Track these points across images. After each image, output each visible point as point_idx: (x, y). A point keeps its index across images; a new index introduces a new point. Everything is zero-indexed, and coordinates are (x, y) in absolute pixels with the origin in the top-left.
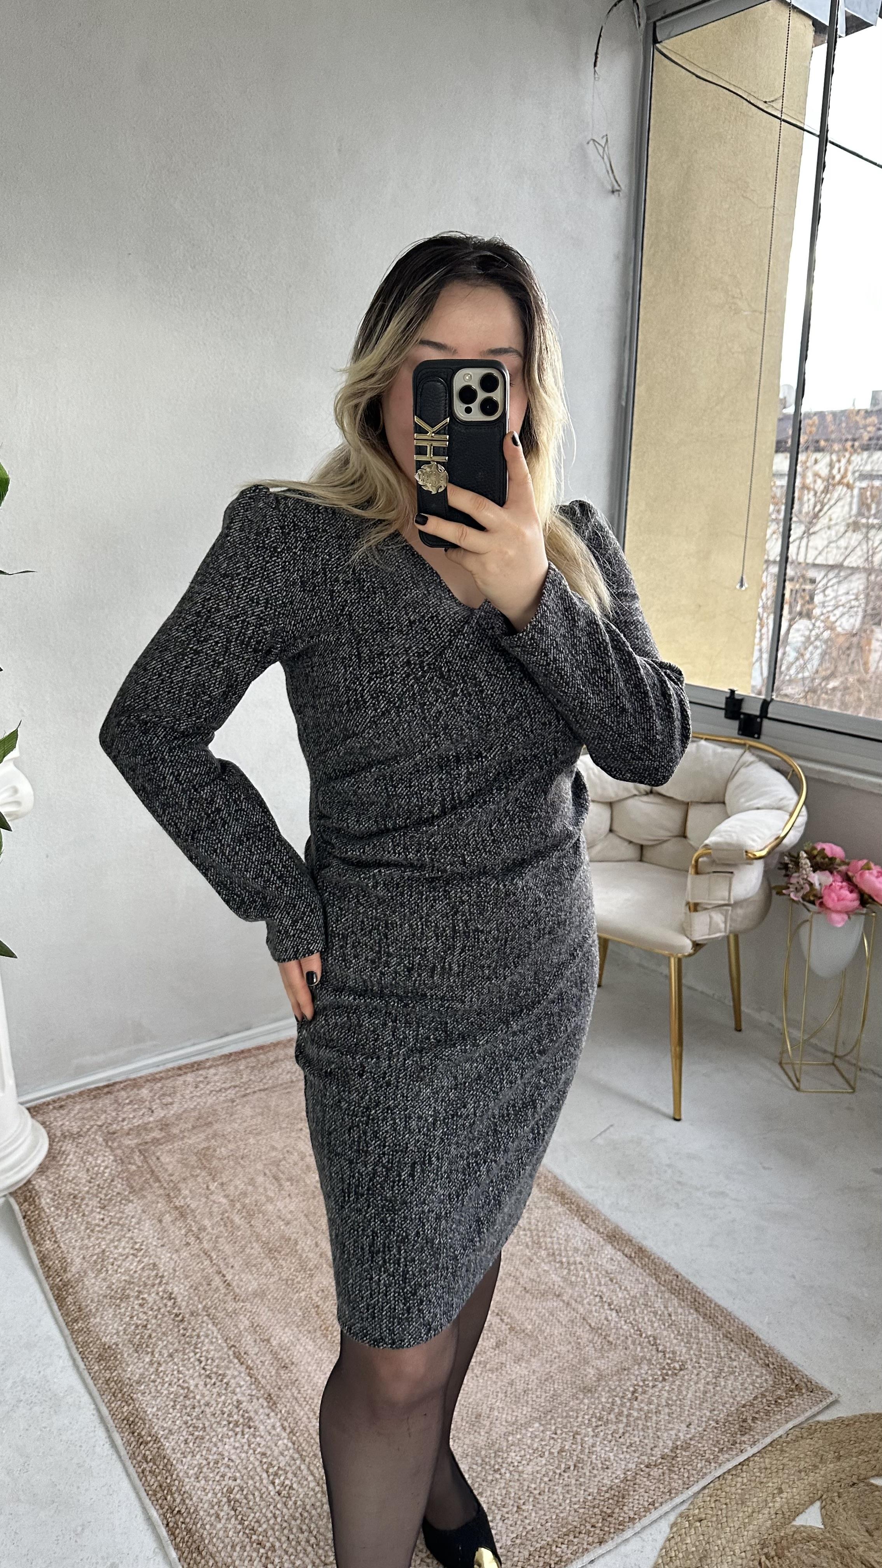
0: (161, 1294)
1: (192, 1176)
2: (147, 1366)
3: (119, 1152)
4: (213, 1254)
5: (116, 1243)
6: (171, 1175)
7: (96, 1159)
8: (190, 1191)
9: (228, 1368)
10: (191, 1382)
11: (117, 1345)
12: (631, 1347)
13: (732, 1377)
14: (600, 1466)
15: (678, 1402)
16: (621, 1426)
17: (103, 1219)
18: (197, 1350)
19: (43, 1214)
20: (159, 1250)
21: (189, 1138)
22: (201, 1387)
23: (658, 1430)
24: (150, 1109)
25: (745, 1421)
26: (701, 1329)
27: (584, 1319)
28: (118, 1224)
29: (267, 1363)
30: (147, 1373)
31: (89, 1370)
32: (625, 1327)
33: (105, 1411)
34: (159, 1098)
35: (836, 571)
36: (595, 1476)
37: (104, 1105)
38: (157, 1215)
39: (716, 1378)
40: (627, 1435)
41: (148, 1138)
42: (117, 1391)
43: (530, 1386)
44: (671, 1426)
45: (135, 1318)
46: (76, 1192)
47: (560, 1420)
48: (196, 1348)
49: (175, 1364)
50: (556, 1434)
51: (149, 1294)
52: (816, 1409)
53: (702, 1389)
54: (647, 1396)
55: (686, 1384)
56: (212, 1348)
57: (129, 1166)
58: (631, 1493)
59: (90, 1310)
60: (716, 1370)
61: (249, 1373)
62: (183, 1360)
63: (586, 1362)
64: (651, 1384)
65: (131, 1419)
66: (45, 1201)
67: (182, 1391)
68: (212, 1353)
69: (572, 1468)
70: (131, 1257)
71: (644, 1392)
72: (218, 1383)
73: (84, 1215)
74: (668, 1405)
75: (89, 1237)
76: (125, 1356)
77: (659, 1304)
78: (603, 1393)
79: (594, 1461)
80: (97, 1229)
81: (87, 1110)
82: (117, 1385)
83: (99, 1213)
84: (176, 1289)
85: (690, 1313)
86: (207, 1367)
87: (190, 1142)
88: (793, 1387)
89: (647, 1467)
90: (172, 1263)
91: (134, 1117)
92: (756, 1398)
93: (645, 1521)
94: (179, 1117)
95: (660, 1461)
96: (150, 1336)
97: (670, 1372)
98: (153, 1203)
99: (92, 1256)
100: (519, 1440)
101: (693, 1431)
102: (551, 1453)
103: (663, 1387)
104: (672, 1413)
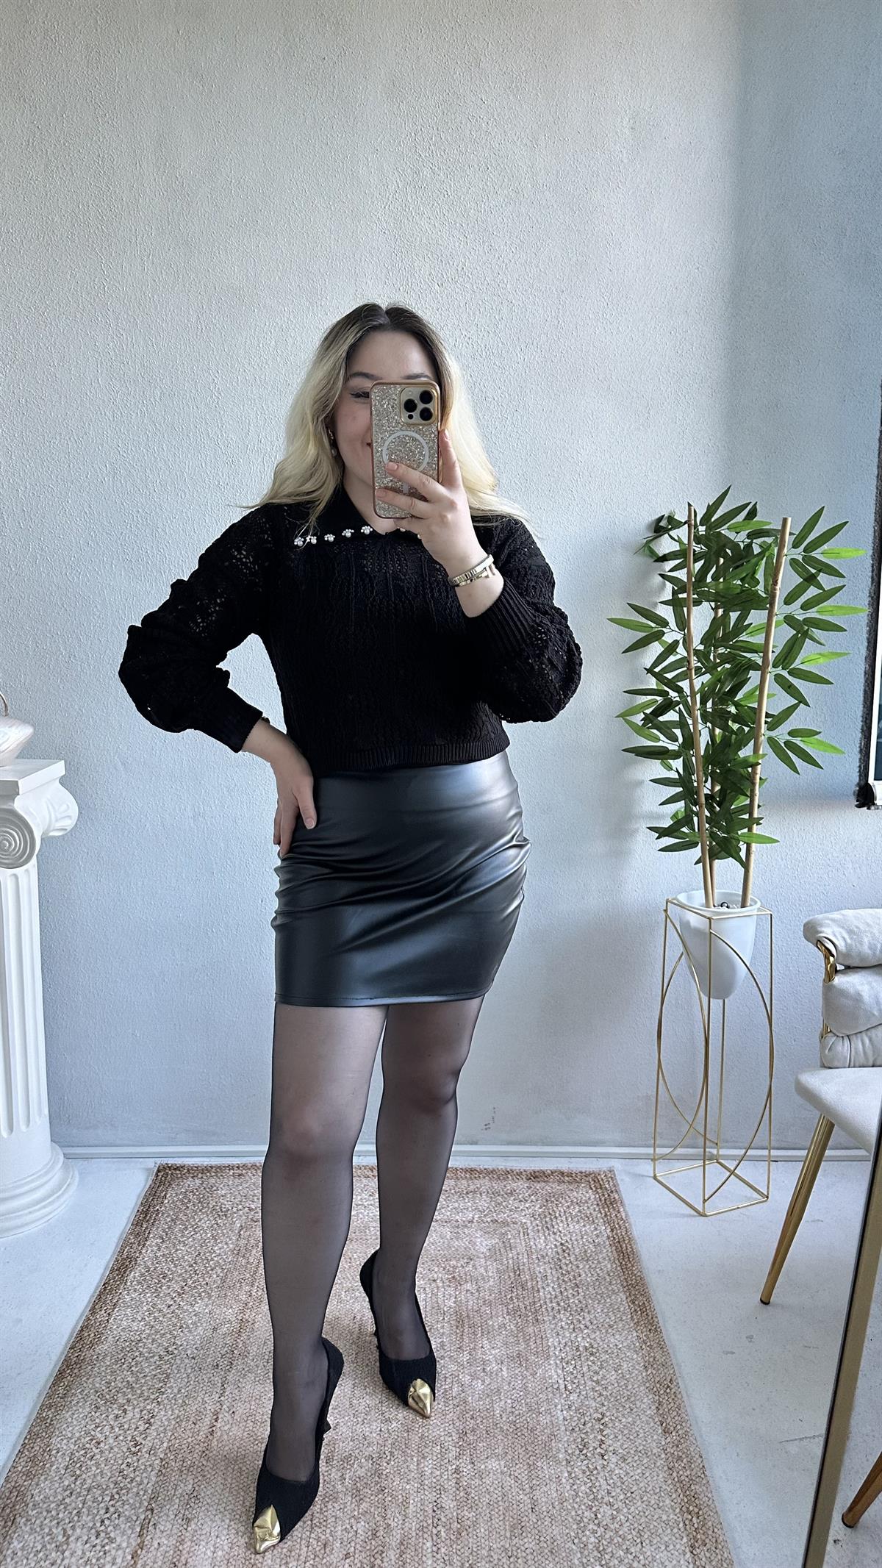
0: (145, 1412)
2: (59, 1490)
4: (229, 1388)
7: (217, 1244)
9: (123, 1533)
10: (78, 1531)
11: (58, 1452)
17: (170, 1307)
18: (117, 1497)
20: (188, 1361)
22: (79, 1544)
28: (177, 1317)
29: (164, 1547)
30: (52, 1498)
31: (15, 1466)
38: (218, 1322)
42: (11, 1505)
45: (99, 1429)
46: (170, 1272)
48: (118, 1493)
49: (84, 1501)
51: (135, 1408)
56: (131, 1501)
57: (241, 1259)
59: (72, 1401)
61: (136, 1552)
62: (94, 1501)
66: (135, 1274)
67: (60, 1538)
68: (126, 1507)
70: (156, 1358)
72: (98, 1548)
73: (157, 1296)
75: (144, 1320)
76: (54, 1467)
80: (157, 1315)
83: (173, 1298)
84: (162, 1413)
86: (107, 1522)
96: (92, 1457)
99: (126, 1341)
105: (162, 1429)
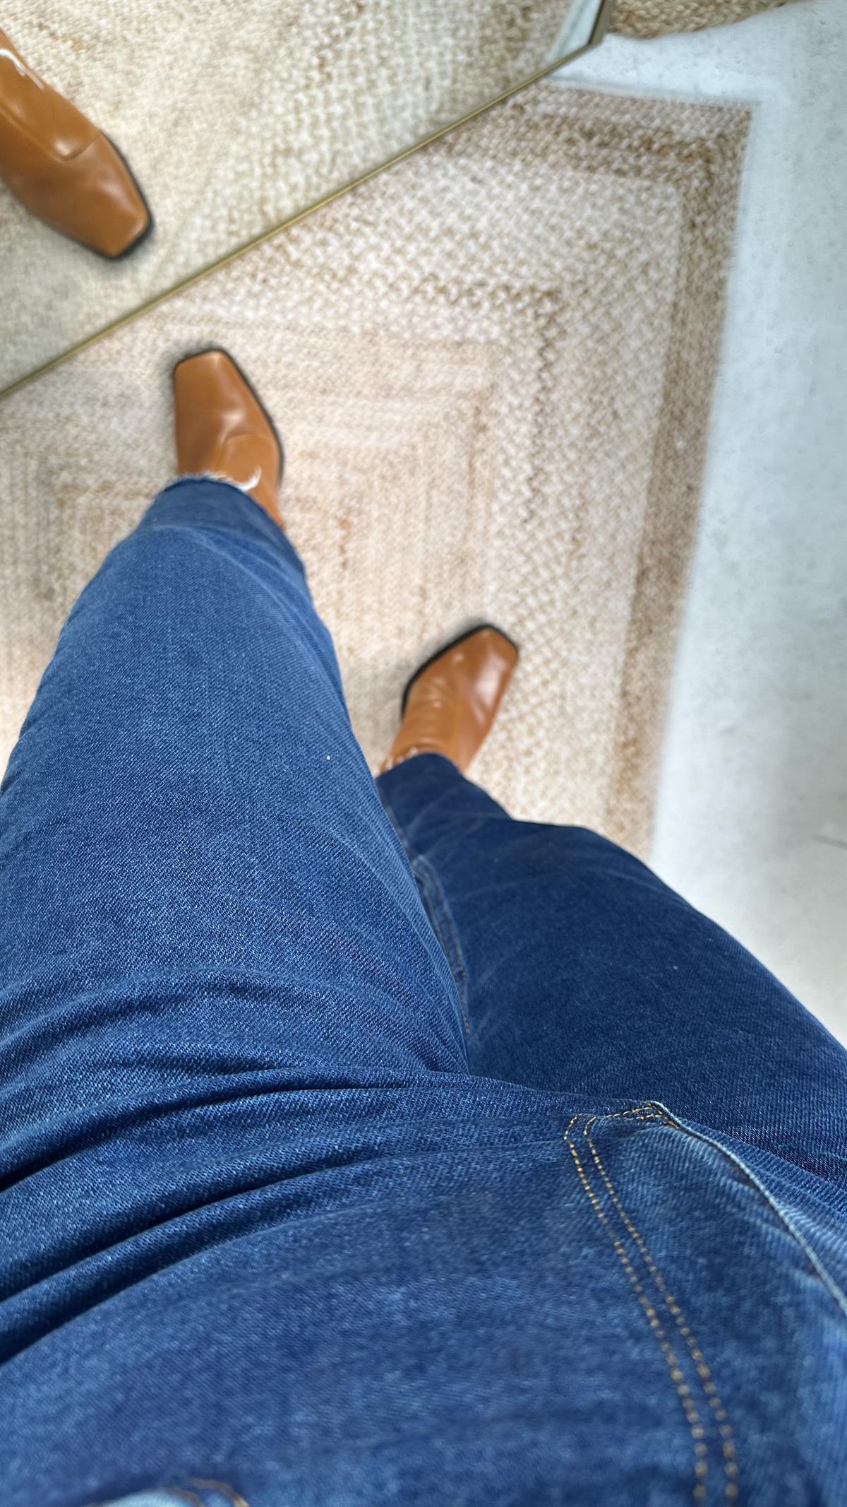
103: (364, 27)
104: (395, 75)
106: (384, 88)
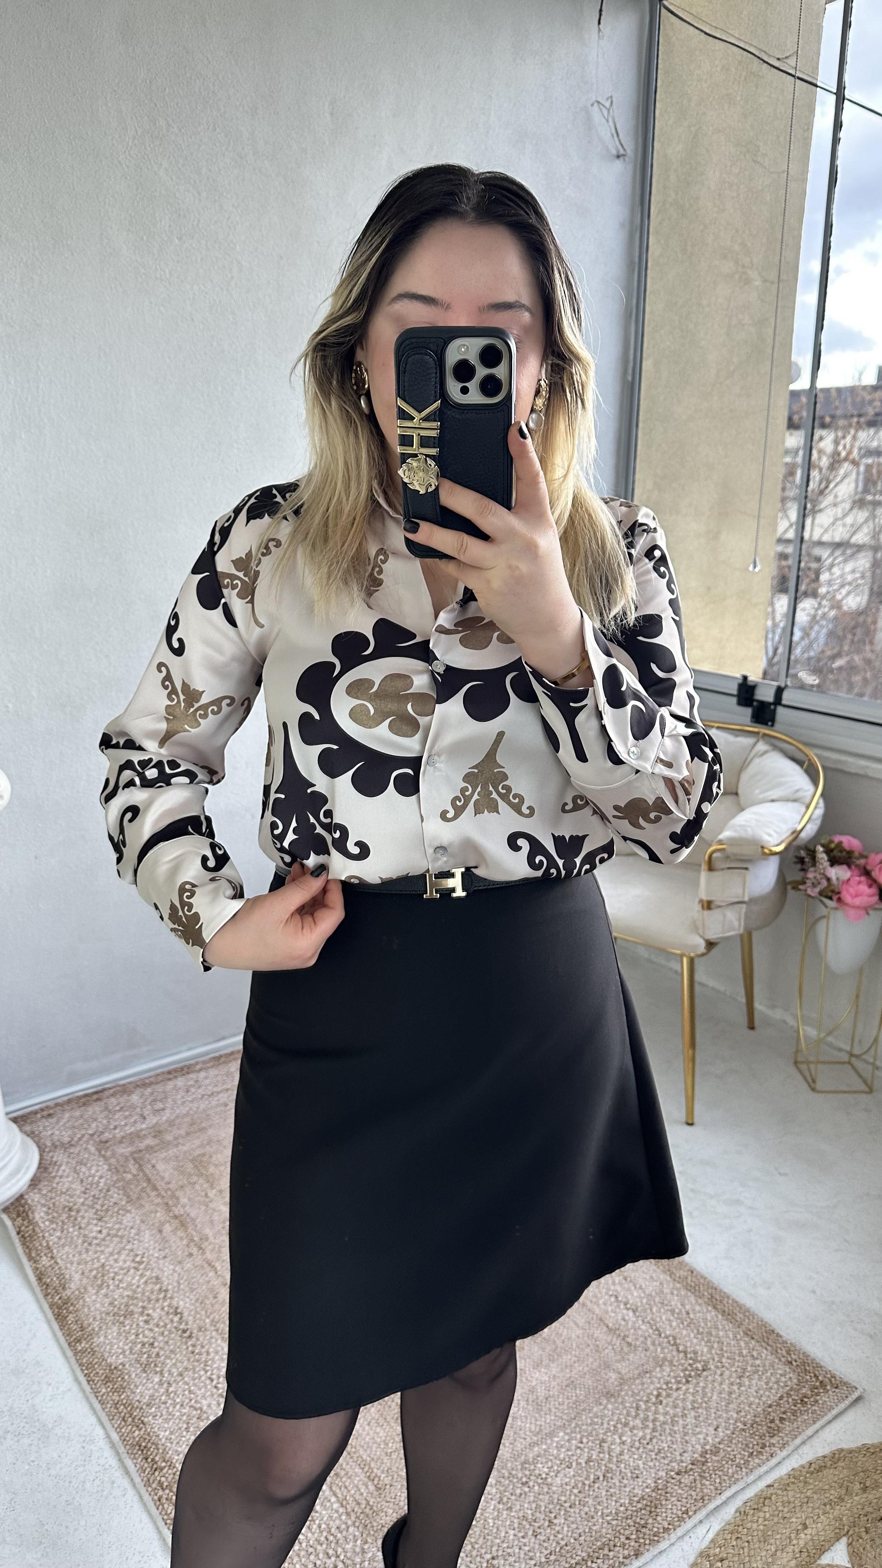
0: (166, 1309)
1: (190, 1183)
2: (156, 1387)
3: (113, 1161)
5: (116, 1256)
6: (169, 1183)
7: (90, 1169)
8: (189, 1199)
11: (124, 1366)
12: (652, 1347)
13: (756, 1376)
14: (629, 1475)
15: (704, 1405)
16: (648, 1431)
17: (100, 1232)
18: (208, 1368)
19: (37, 1229)
20: (161, 1262)
21: (183, 1145)
22: (214, 1408)
23: (686, 1434)
24: (142, 1115)
25: (772, 1421)
26: (720, 1327)
27: (601, 1320)
28: (116, 1236)
30: (157, 1394)
31: (96, 1393)
32: (643, 1327)
33: (115, 1436)
34: (150, 1104)
35: (842, 549)
36: (625, 1487)
37: (94, 1113)
38: (157, 1225)
39: (740, 1377)
40: (655, 1441)
41: (142, 1146)
42: (127, 1415)
43: (551, 1393)
44: (698, 1430)
45: (141, 1336)
46: (71, 1204)
47: (584, 1427)
48: (206, 1365)
49: (187, 1383)
50: (582, 1443)
51: (154, 1310)
52: (842, 1406)
53: (727, 1389)
54: (671, 1400)
55: (710, 1386)
57: (124, 1175)
58: (664, 1502)
59: (93, 1329)
60: (739, 1370)
62: (194, 1379)
63: (607, 1366)
64: (674, 1387)
65: (144, 1444)
66: (39, 1215)
67: (194, 1412)
69: (601, 1478)
70: (132, 1271)
71: (668, 1396)
73: (80, 1228)
74: (693, 1408)
75: (87, 1251)
76: (133, 1376)
77: (675, 1302)
78: (627, 1398)
79: (623, 1470)
80: (95, 1241)
81: (77, 1119)
82: (126, 1408)
83: (96, 1225)
84: (181, 1303)
85: (708, 1311)
87: (185, 1148)
88: (818, 1384)
89: (678, 1474)
90: (176, 1275)
91: (126, 1125)
92: (781, 1398)
93: (680, 1532)
94: (171, 1123)
95: (690, 1466)
96: (158, 1355)
97: (693, 1374)
98: (151, 1212)
99: (91, 1271)
100: (545, 1451)
101: (721, 1434)
102: (578, 1464)
103: (687, 1389)
104: (699, 1416)
105: (193, 1313)
106: (690, 1420)
